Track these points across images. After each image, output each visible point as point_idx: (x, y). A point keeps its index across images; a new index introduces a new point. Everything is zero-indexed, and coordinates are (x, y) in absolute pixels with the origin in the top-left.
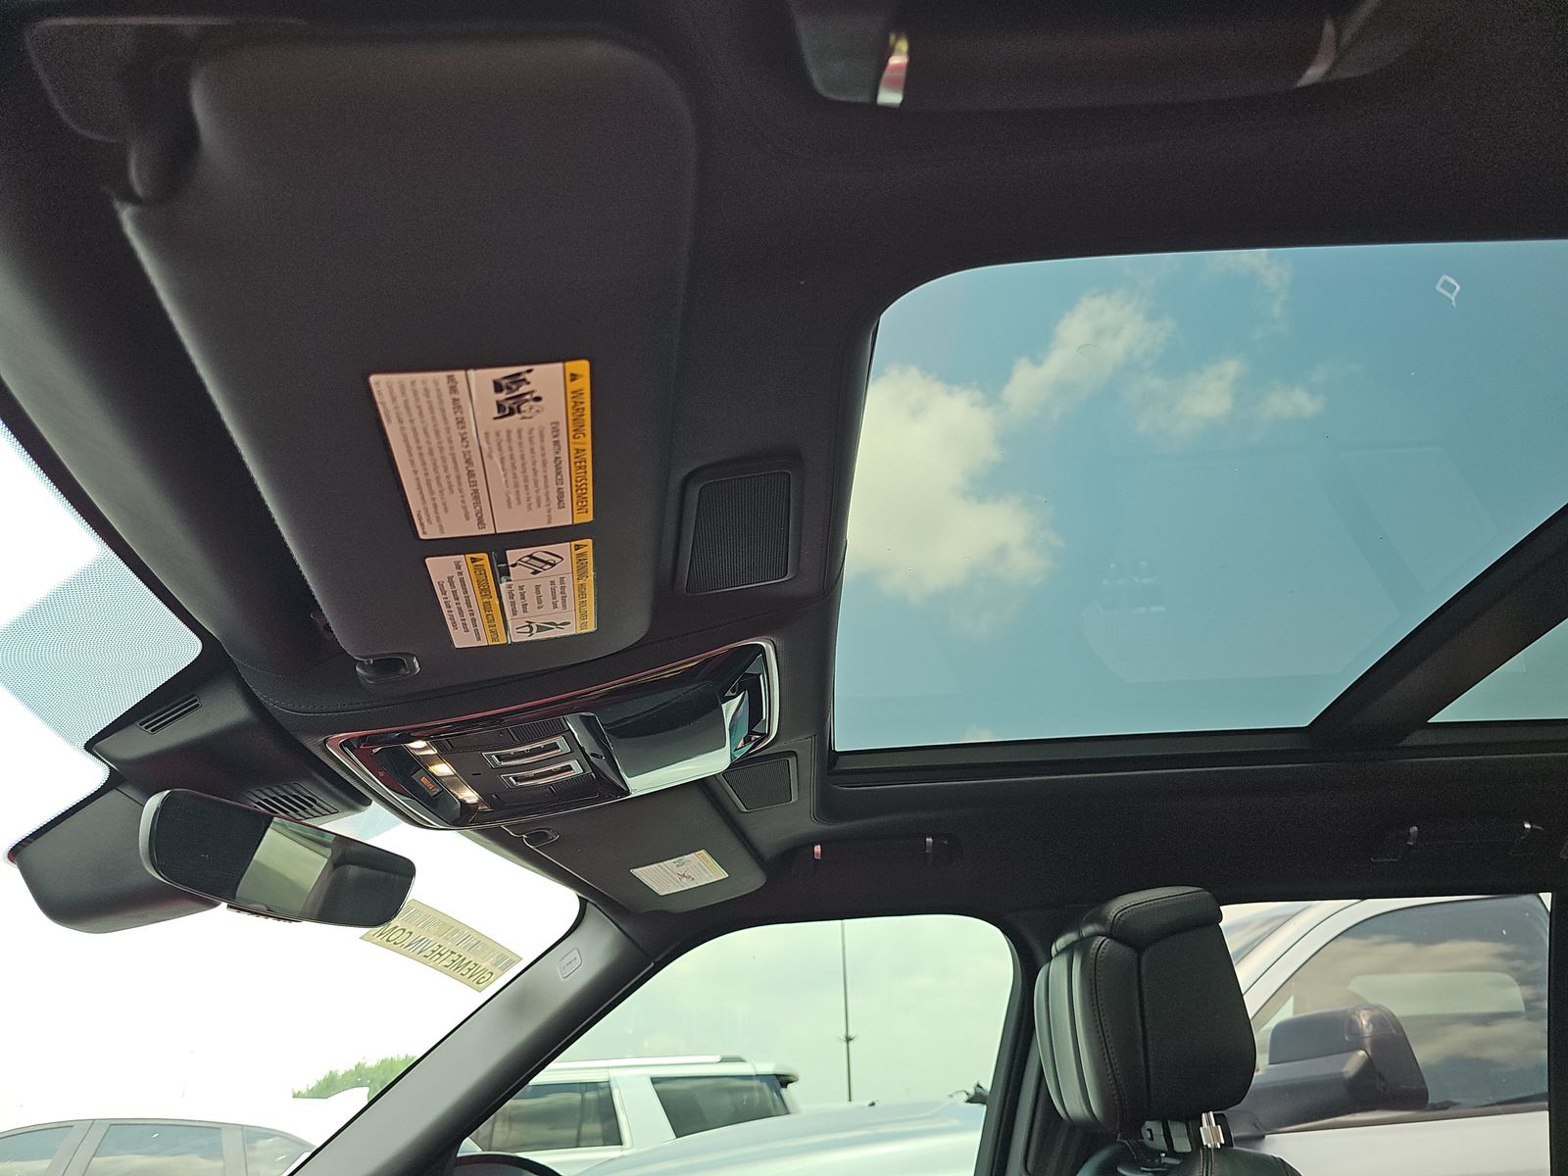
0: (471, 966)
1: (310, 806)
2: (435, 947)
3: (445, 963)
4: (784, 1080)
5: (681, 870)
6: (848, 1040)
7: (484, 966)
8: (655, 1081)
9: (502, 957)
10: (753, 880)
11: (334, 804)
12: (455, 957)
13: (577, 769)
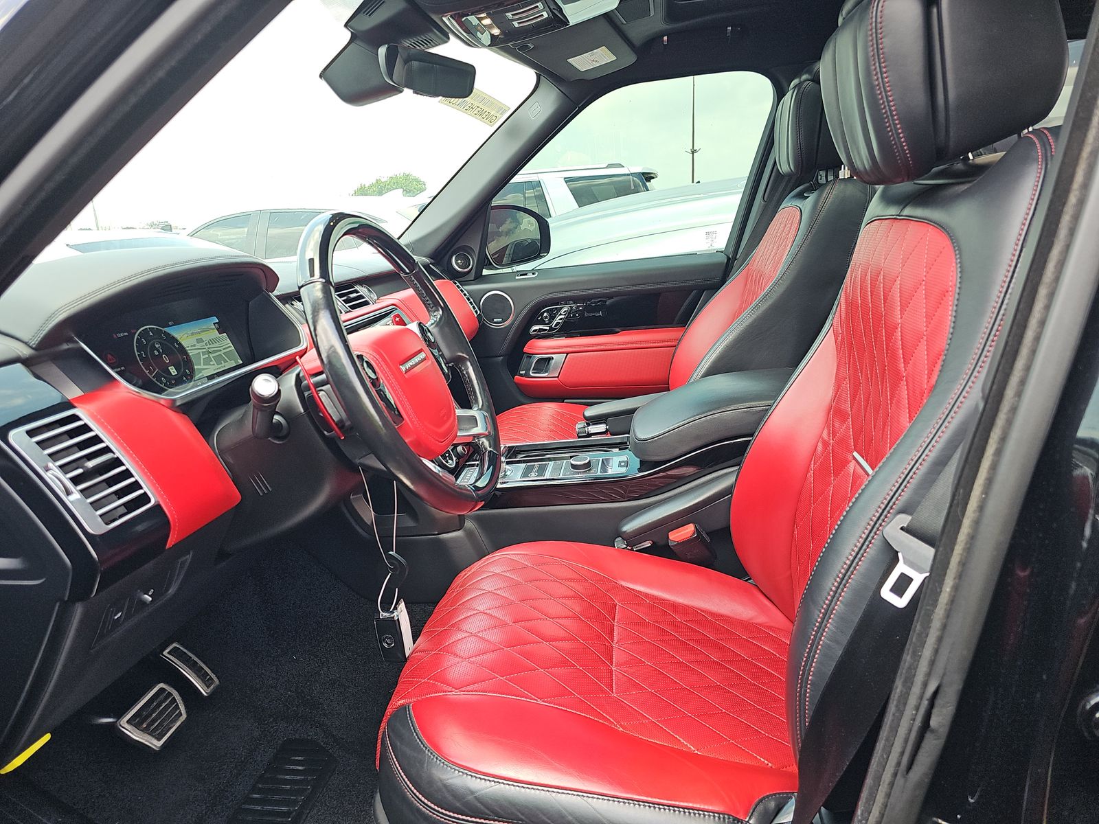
0: (487, 113)
1: (430, 43)
2: (470, 105)
3: (475, 112)
4: (648, 177)
5: (592, 58)
6: (694, 152)
7: (492, 113)
8: (567, 180)
9: (500, 108)
10: (630, 59)
11: (439, 41)
12: (479, 109)
13: (545, 15)
